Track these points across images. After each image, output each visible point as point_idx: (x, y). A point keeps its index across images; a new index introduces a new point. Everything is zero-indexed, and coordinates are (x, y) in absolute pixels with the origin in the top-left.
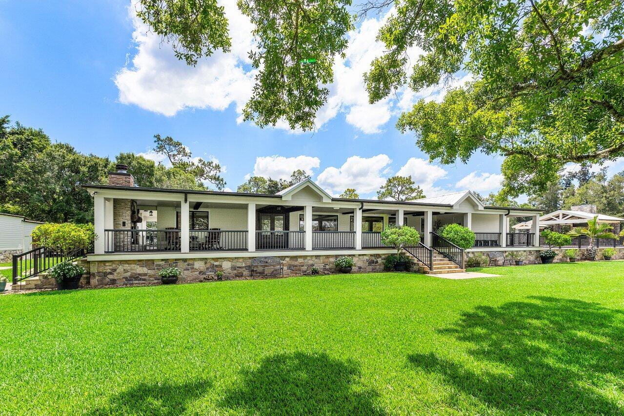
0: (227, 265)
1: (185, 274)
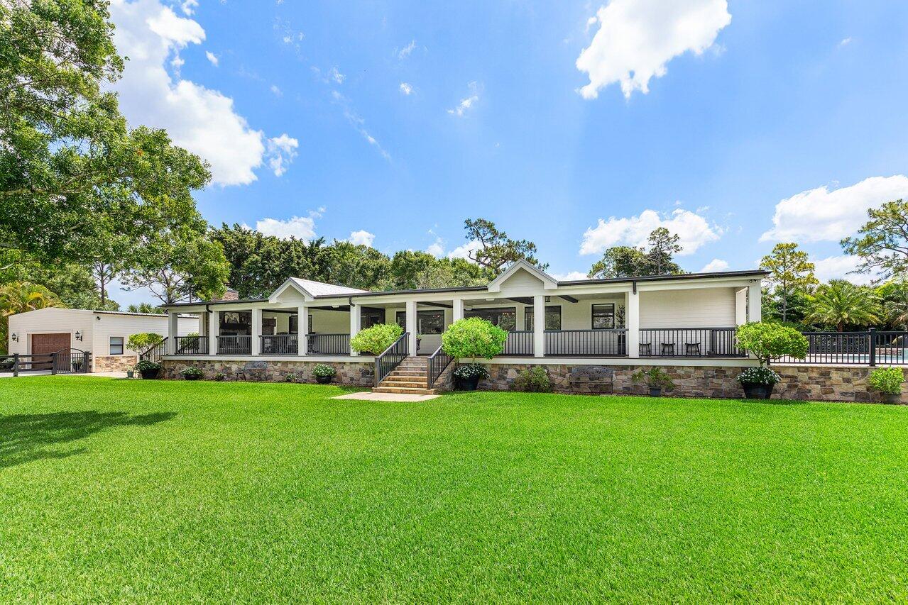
0: (234, 367)
1: (210, 374)
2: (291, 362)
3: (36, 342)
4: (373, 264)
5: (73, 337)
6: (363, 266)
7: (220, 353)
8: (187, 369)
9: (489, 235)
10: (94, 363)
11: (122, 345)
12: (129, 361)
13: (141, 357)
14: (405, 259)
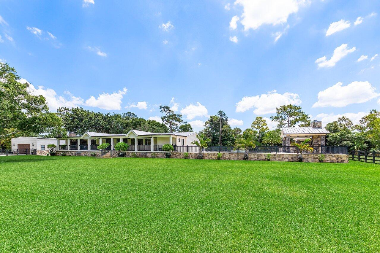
0: (74, 153)
1: (68, 154)
2: (87, 152)
3: (20, 146)
4: (126, 122)
5: (31, 145)
6: (122, 123)
7: (70, 150)
8: (62, 153)
9: (168, 111)
10: (37, 152)
11: (45, 147)
12: (47, 152)
13: (51, 150)
14: (135, 120)
